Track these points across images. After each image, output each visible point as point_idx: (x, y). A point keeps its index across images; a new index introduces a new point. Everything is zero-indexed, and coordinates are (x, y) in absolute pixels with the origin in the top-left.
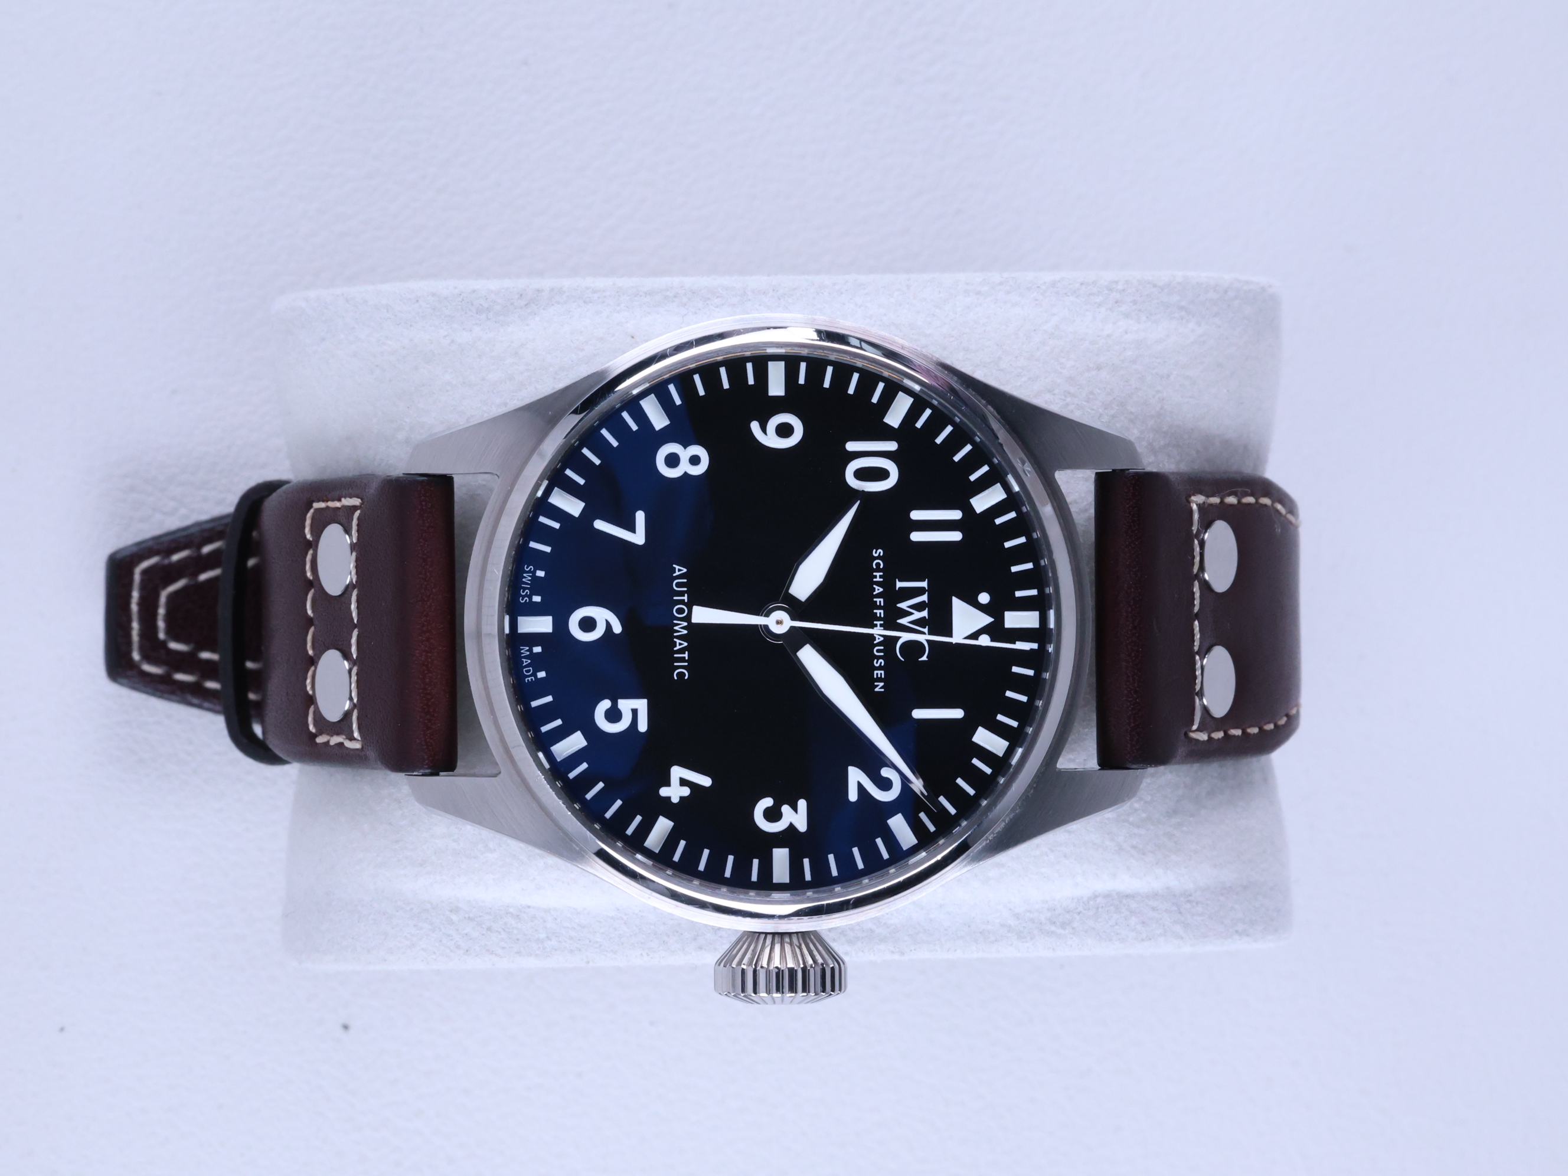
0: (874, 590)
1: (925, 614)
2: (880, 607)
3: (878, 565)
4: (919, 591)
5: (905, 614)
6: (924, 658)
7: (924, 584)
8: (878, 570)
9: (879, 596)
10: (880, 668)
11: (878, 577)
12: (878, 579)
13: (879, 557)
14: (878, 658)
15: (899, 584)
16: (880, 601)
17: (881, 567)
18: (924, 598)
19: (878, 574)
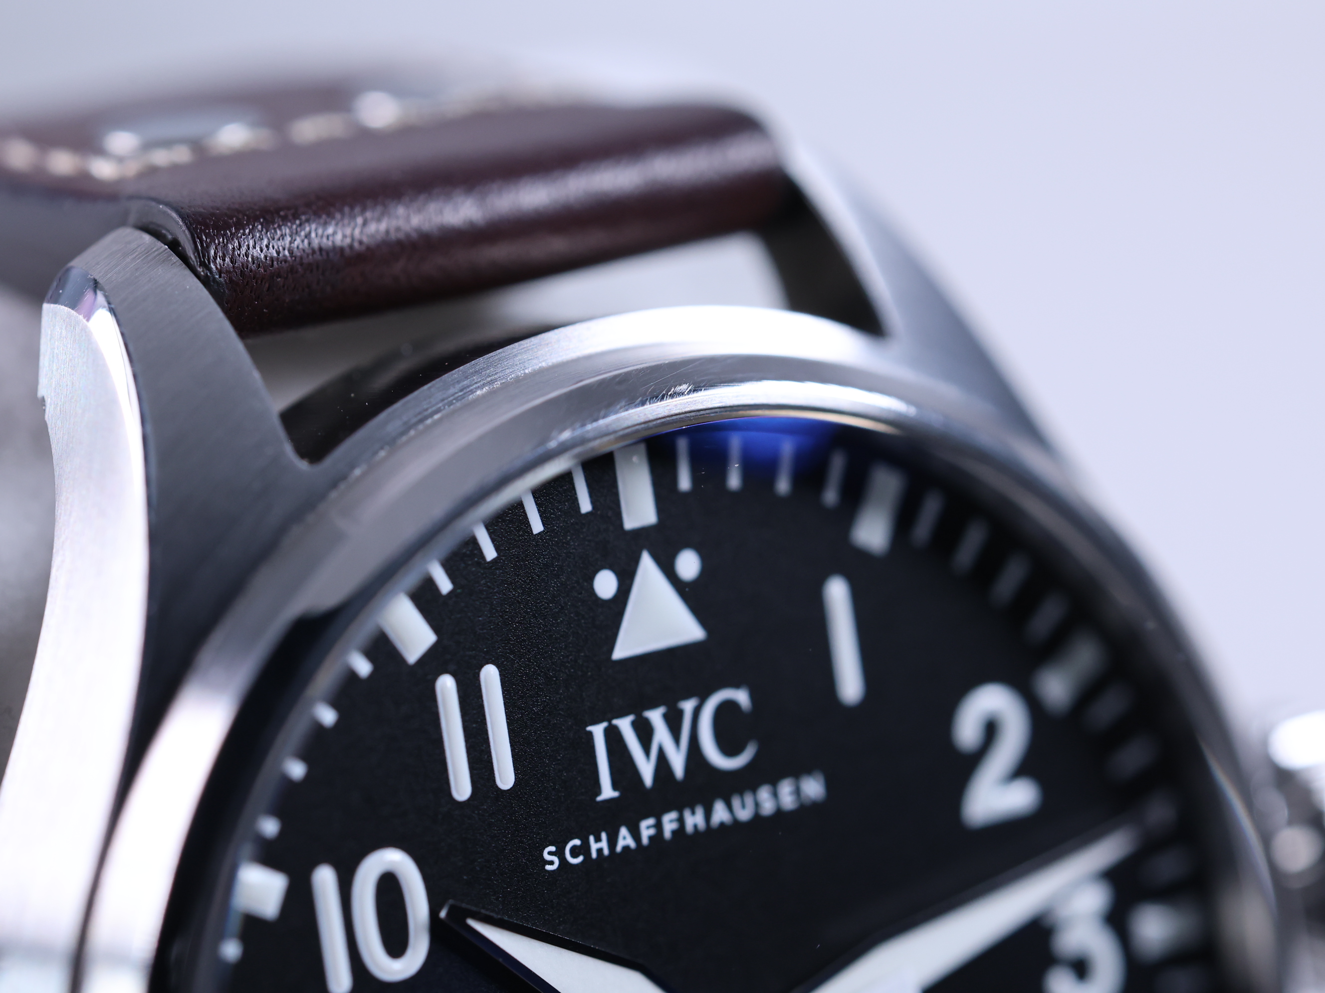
0: (626, 848)
1: (656, 716)
2: (659, 826)
3: (575, 852)
4: (614, 738)
5: (663, 763)
6: (742, 697)
7: (598, 731)
8: (584, 849)
9: (636, 835)
10: (775, 795)
11: (599, 846)
12: (604, 844)
13: (560, 853)
14: (757, 805)
15: (607, 792)
16: (647, 829)
17: (577, 842)
18: (625, 725)
19: (594, 846)
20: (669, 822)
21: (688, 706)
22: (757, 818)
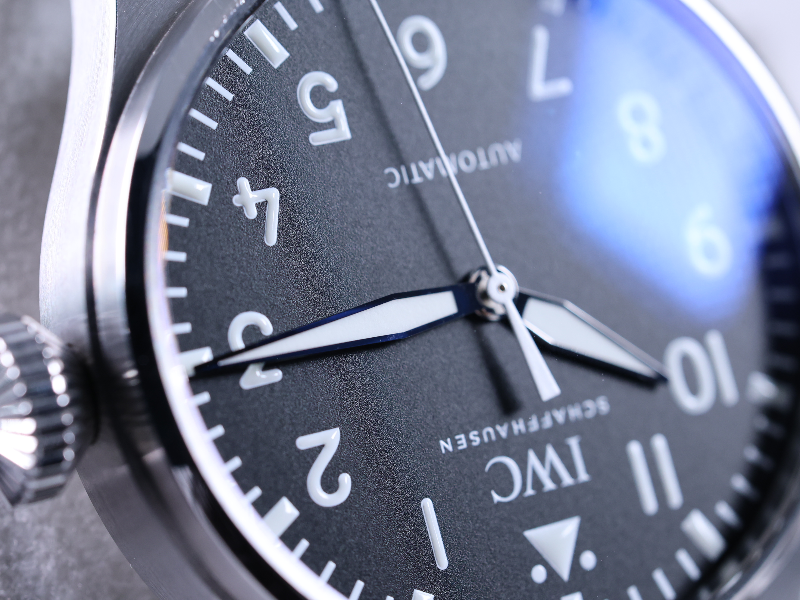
20: (534, 425)
21: (530, 492)
22: (479, 428)
